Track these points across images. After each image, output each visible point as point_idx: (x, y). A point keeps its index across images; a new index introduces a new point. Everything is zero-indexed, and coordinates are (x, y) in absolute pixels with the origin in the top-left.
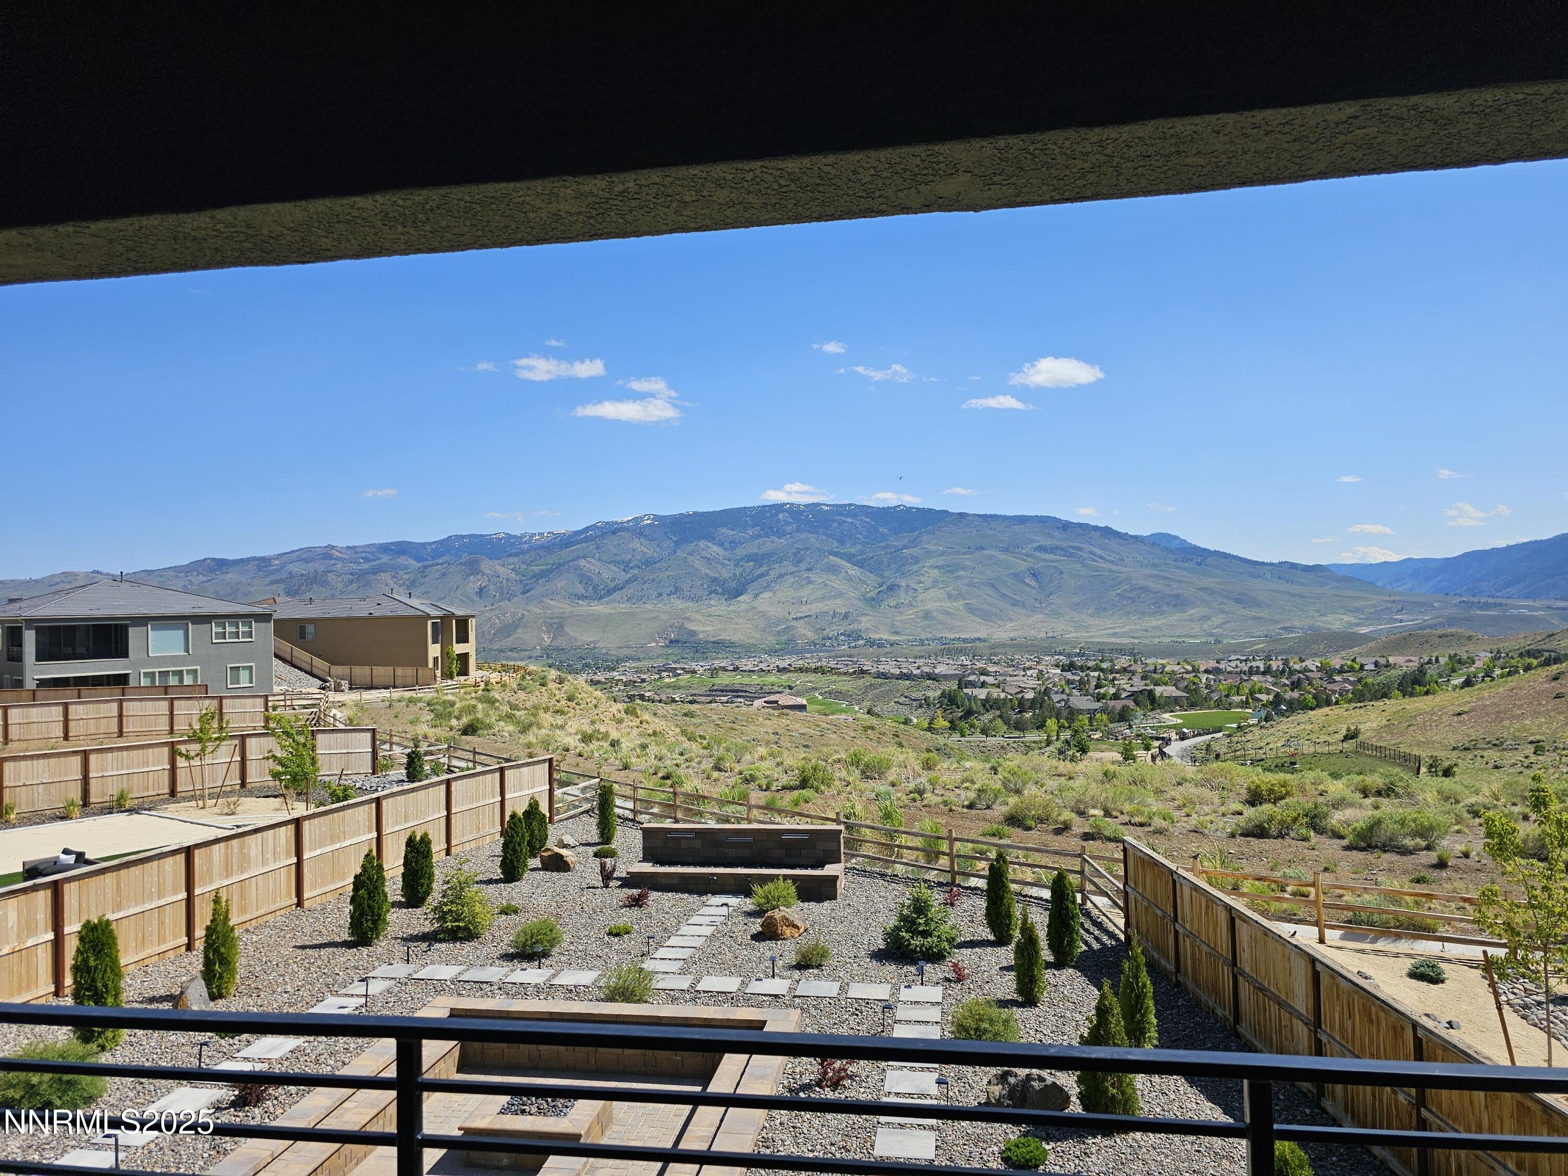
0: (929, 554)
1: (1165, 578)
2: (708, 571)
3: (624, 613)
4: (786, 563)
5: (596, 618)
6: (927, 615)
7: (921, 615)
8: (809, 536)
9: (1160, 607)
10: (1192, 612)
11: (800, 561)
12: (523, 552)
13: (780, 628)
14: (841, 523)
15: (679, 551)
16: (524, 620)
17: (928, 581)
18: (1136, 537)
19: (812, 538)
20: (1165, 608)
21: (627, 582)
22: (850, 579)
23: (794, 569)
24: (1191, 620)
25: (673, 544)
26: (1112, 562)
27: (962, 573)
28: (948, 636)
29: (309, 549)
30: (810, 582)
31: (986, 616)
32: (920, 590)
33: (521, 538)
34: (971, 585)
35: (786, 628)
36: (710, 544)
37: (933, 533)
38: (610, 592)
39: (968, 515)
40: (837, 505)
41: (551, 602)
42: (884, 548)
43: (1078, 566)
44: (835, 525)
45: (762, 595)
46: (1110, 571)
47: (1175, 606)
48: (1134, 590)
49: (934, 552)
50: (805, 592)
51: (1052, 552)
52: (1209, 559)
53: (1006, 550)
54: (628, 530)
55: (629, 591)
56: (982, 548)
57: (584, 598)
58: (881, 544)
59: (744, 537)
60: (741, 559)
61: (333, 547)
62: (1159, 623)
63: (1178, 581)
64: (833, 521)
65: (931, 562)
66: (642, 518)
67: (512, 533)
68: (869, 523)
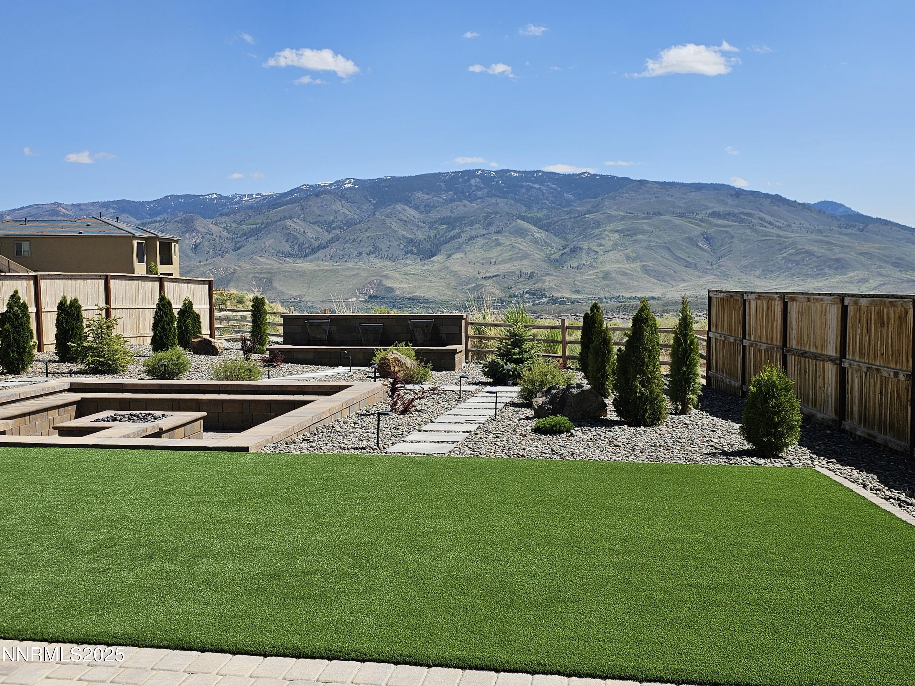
0: (610, 219)
1: (828, 243)
2: (405, 233)
3: (327, 271)
4: (477, 226)
5: (302, 274)
6: (606, 276)
7: (601, 275)
8: (499, 200)
9: (822, 269)
10: (852, 274)
11: (490, 224)
12: (234, 212)
13: (470, 286)
14: (529, 189)
15: (377, 214)
16: (236, 275)
17: (608, 244)
18: (804, 205)
19: (502, 203)
20: (827, 270)
21: (330, 241)
22: (536, 242)
23: (484, 232)
24: (851, 282)
25: (372, 207)
26: (779, 228)
27: (640, 237)
28: (624, 295)
29: (38, 206)
30: (499, 244)
31: (660, 277)
32: (601, 253)
33: (232, 199)
34: (648, 248)
35: (476, 286)
36: (406, 207)
37: (614, 198)
38: (314, 251)
39: (648, 182)
40: (525, 172)
41: (261, 259)
42: (568, 213)
43: (748, 231)
44: (523, 190)
45: (455, 256)
46: (778, 236)
47: (836, 269)
48: (800, 253)
49: (615, 217)
50: (494, 253)
51: (724, 218)
52: (870, 226)
53: (682, 215)
54: (330, 192)
55: (332, 250)
56: (660, 214)
57: (292, 255)
58: (565, 209)
59: (438, 201)
60: (435, 222)
61: (59, 205)
62: (821, 284)
63: (841, 246)
64: (522, 187)
65: (612, 226)
66: (343, 182)
67: (224, 195)
68: (555, 189)
